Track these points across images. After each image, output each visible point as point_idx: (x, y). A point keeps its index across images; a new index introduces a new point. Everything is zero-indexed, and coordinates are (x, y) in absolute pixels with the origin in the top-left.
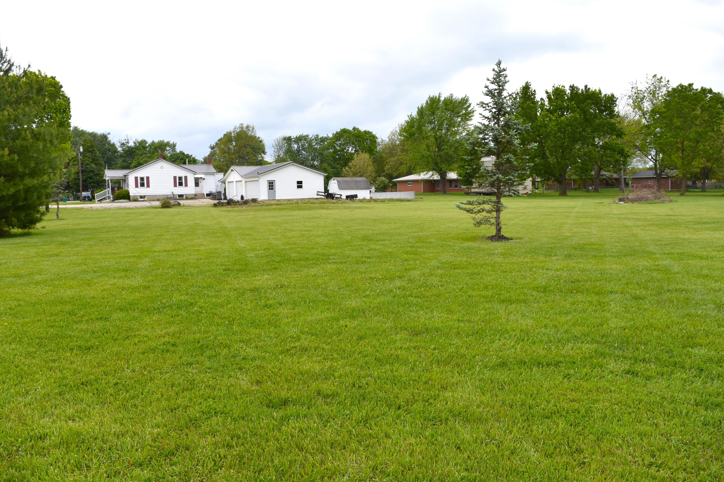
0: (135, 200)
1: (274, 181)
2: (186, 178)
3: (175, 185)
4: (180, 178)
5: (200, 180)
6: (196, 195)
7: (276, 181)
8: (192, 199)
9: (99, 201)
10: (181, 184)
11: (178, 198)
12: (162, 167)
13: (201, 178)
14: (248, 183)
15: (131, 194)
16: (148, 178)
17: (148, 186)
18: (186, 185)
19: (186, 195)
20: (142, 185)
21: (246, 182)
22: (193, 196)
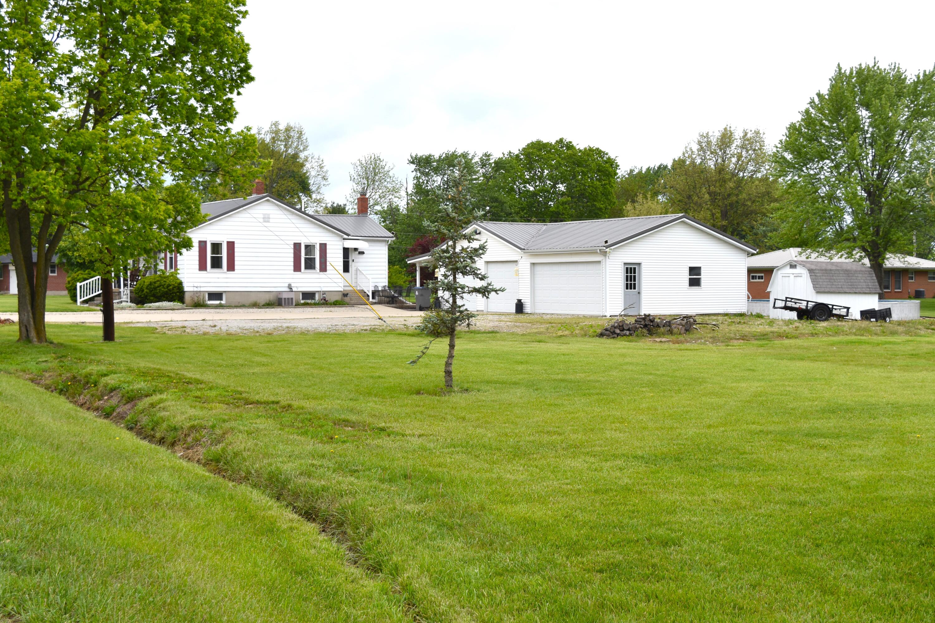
0: (198, 305)
1: (639, 264)
2: (323, 247)
3: (297, 268)
4: (309, 248)
5: (353, 256)
6: (345, 295)
7: (643, 266)
8: (336, 304)
9: (85, 302)
10: (310, 265)
11: (302, 302)
12: (266, 219)
13: (356, 249)
14: (538, 269)
15: (187, 288)
16: (231, 245)
17: (231, 267)
18: (323, 269)
19: (324, 293)
20: (216, 263)
21: (533, 264)
22: (338, 298)
